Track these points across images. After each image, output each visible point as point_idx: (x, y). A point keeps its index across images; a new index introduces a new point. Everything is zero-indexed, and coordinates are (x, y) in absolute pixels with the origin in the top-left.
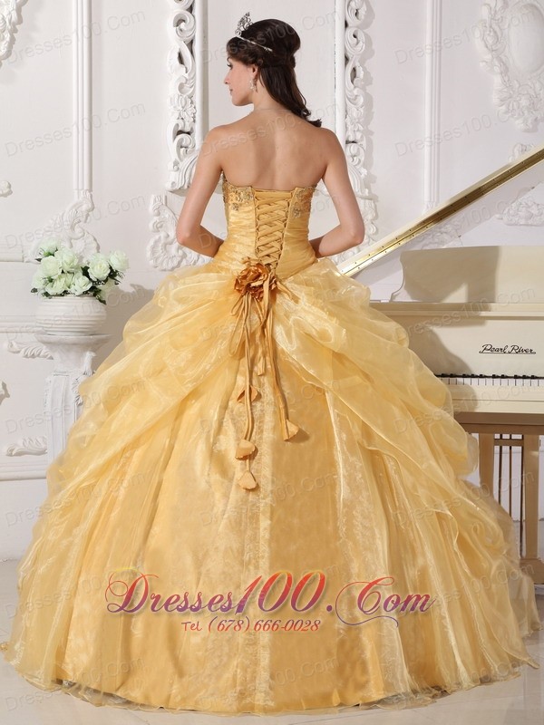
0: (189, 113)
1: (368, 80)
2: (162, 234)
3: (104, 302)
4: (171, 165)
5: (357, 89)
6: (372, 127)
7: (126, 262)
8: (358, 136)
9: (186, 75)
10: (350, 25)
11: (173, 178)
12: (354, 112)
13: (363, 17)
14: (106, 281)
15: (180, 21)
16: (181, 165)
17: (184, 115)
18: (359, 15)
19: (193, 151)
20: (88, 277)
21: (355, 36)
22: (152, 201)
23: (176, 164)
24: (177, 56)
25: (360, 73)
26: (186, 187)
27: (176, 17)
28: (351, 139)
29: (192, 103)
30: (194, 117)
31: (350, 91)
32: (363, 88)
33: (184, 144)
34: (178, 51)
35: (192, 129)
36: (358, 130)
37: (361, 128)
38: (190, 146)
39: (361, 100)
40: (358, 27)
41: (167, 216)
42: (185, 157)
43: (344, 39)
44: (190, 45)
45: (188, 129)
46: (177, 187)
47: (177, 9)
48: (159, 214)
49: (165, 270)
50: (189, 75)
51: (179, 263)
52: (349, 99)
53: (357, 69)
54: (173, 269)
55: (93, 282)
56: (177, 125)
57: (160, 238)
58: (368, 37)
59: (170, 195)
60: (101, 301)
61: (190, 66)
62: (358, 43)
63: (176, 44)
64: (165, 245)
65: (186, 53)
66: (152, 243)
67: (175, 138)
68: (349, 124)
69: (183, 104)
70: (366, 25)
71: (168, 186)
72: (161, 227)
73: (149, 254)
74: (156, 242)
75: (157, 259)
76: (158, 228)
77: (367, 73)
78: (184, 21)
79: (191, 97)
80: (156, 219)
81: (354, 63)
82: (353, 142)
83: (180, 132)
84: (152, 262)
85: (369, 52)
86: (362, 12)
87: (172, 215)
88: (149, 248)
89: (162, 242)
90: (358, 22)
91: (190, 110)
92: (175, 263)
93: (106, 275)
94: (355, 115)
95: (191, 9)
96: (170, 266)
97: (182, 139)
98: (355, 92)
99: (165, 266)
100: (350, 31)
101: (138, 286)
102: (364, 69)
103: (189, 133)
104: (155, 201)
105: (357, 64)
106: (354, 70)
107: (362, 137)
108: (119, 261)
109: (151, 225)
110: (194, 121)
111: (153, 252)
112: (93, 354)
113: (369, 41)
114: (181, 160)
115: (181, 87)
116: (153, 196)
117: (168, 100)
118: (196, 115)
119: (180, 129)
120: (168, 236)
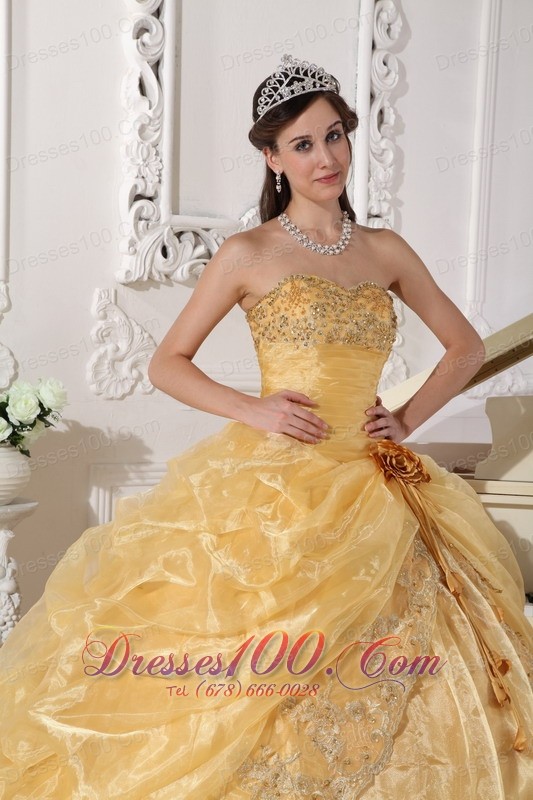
0: (154, 169)
1: (399, 128)
2: (110, 347)
3: (25, 453)
4: (124, 245)
5: (385, 140)
6: (401, 194)
7: (64, 396)
8: (385, 207)
9: (150, 113)
10: (378, 47)
11: (126, 264)
12: (380, 173)
13: (397, 36)
14: (33, 425)
15: (141, 31)
16: (139, 246)
17: (146, 172)
18: (392, 32)
19: (158, 225)
20: (7, 419)
21: (385, 64)
22: (96, 298)
23: (132, 244)
24: (138, 83)
25: (390, 118)
26: (146, 278)
27: (138, 24)
28: (375, 212)
29: (157, 154)
30: (160, 175)
31: (377, 143)
32: (393, 139)
33: (144, 214)
34: (139, 75)
35: (156, 192)
36: (385, 200)
37: (389, 197)
38: (154, 219)
39: (390, 156)
40: (388, 50)
41: (116, 320)
42: (145, 233)
43: (371, 67)
44: (156, 66)
45: (150, 193)
46: (134, 278)
47: (138, 13)
48: (105, 317)
49: (112, 399)
50: (154, 112)
51: (133, 388)
52: (374, 154)
53: (386, 111)
54: (123, 397)
55: (14, 427)
56: (136, 186)
57: (106, 351)
58: (401, 66)
59: (123, 290)
60: (23, 452)
61: (155, 100)
62: (388, 74)
63: (135, 65)
64: (113, 362)
65: (150, 79)
66: (94, 358)
67: (131, 206)
68: (372, 189)
69: (145, 156)
70: (399, 47)
71: (121, 276)
72: (108, 335)
73: (89, 375)
74: (101, 358)
75: (100, 383)
76: (103, 338)
77: (398, 118)
78: (147, 31)
79: (155, 145)
80: (101, 323)
81: (383, 101)
82: (377, 216)
83: (139, 197)
84: (93, 388)
85: (402, 88)
86: (396, 29)
87: (123, 318)
88: (89, 365)
89: (109, 358)
90: (390, 43)
91: (154, 164)
92: (127, 388)
93: (35, 416)
94: (381, 177)
95: (158, 13)
96: (120, 393)
97: (142, 208)
98: (383, 144)
99: (112, 392)
100: (379, 56)
101: (73, 422)
102: (395, 112)
103: (150, 199)
104: (100, 297)
105: (387, 104)
106: (381, 112)
107: (389, 209)
108: (54, 396)
109: (93, 332)
110: (160, 181)
111: (96, 373)
112: (10, 534)
113: (402, 72)
114: (140, 239)
115: (142, 130)
116: (97, 290)
117: (122, 149)
118: (163, 172)
119: (139, 191)
120: (118, 349)
